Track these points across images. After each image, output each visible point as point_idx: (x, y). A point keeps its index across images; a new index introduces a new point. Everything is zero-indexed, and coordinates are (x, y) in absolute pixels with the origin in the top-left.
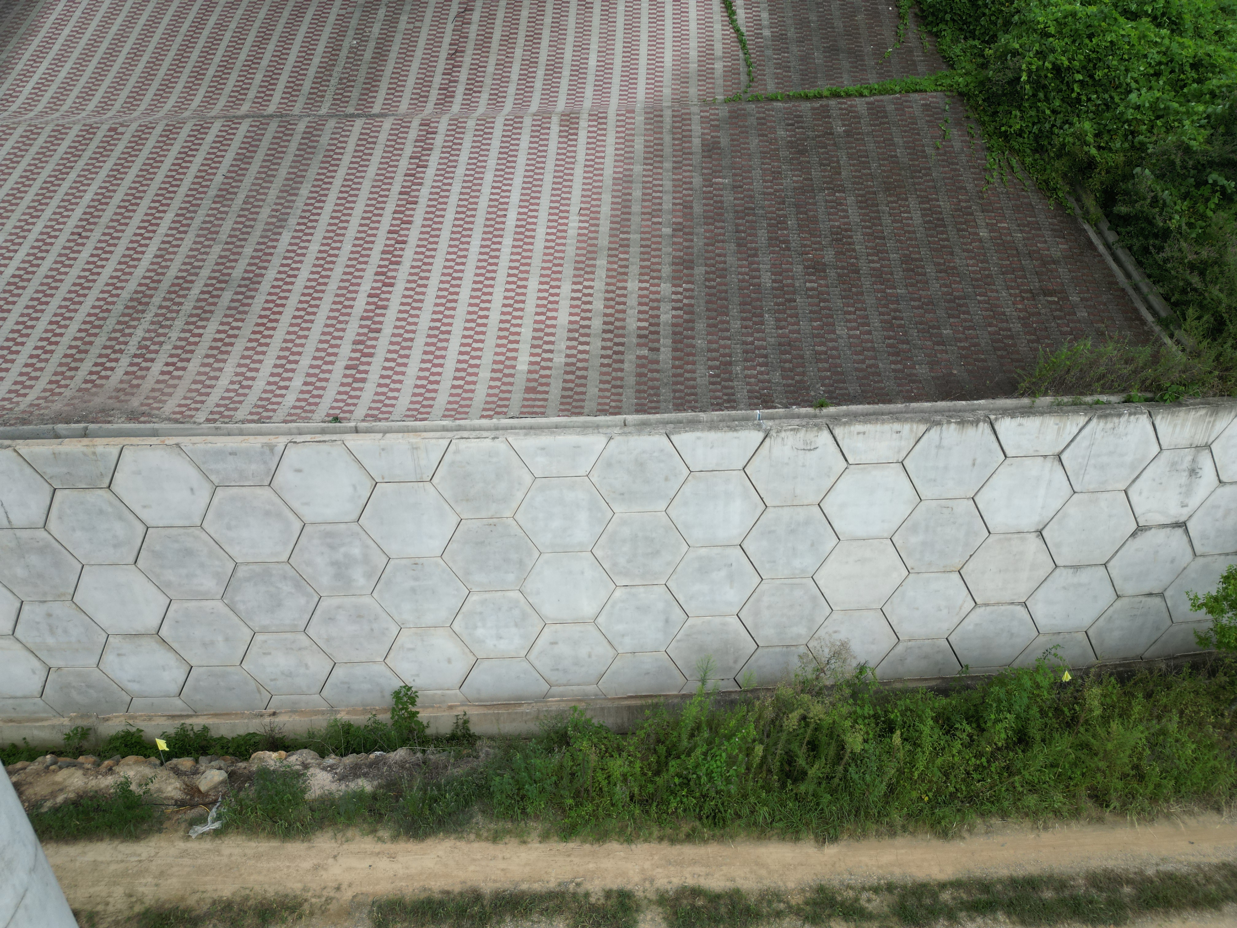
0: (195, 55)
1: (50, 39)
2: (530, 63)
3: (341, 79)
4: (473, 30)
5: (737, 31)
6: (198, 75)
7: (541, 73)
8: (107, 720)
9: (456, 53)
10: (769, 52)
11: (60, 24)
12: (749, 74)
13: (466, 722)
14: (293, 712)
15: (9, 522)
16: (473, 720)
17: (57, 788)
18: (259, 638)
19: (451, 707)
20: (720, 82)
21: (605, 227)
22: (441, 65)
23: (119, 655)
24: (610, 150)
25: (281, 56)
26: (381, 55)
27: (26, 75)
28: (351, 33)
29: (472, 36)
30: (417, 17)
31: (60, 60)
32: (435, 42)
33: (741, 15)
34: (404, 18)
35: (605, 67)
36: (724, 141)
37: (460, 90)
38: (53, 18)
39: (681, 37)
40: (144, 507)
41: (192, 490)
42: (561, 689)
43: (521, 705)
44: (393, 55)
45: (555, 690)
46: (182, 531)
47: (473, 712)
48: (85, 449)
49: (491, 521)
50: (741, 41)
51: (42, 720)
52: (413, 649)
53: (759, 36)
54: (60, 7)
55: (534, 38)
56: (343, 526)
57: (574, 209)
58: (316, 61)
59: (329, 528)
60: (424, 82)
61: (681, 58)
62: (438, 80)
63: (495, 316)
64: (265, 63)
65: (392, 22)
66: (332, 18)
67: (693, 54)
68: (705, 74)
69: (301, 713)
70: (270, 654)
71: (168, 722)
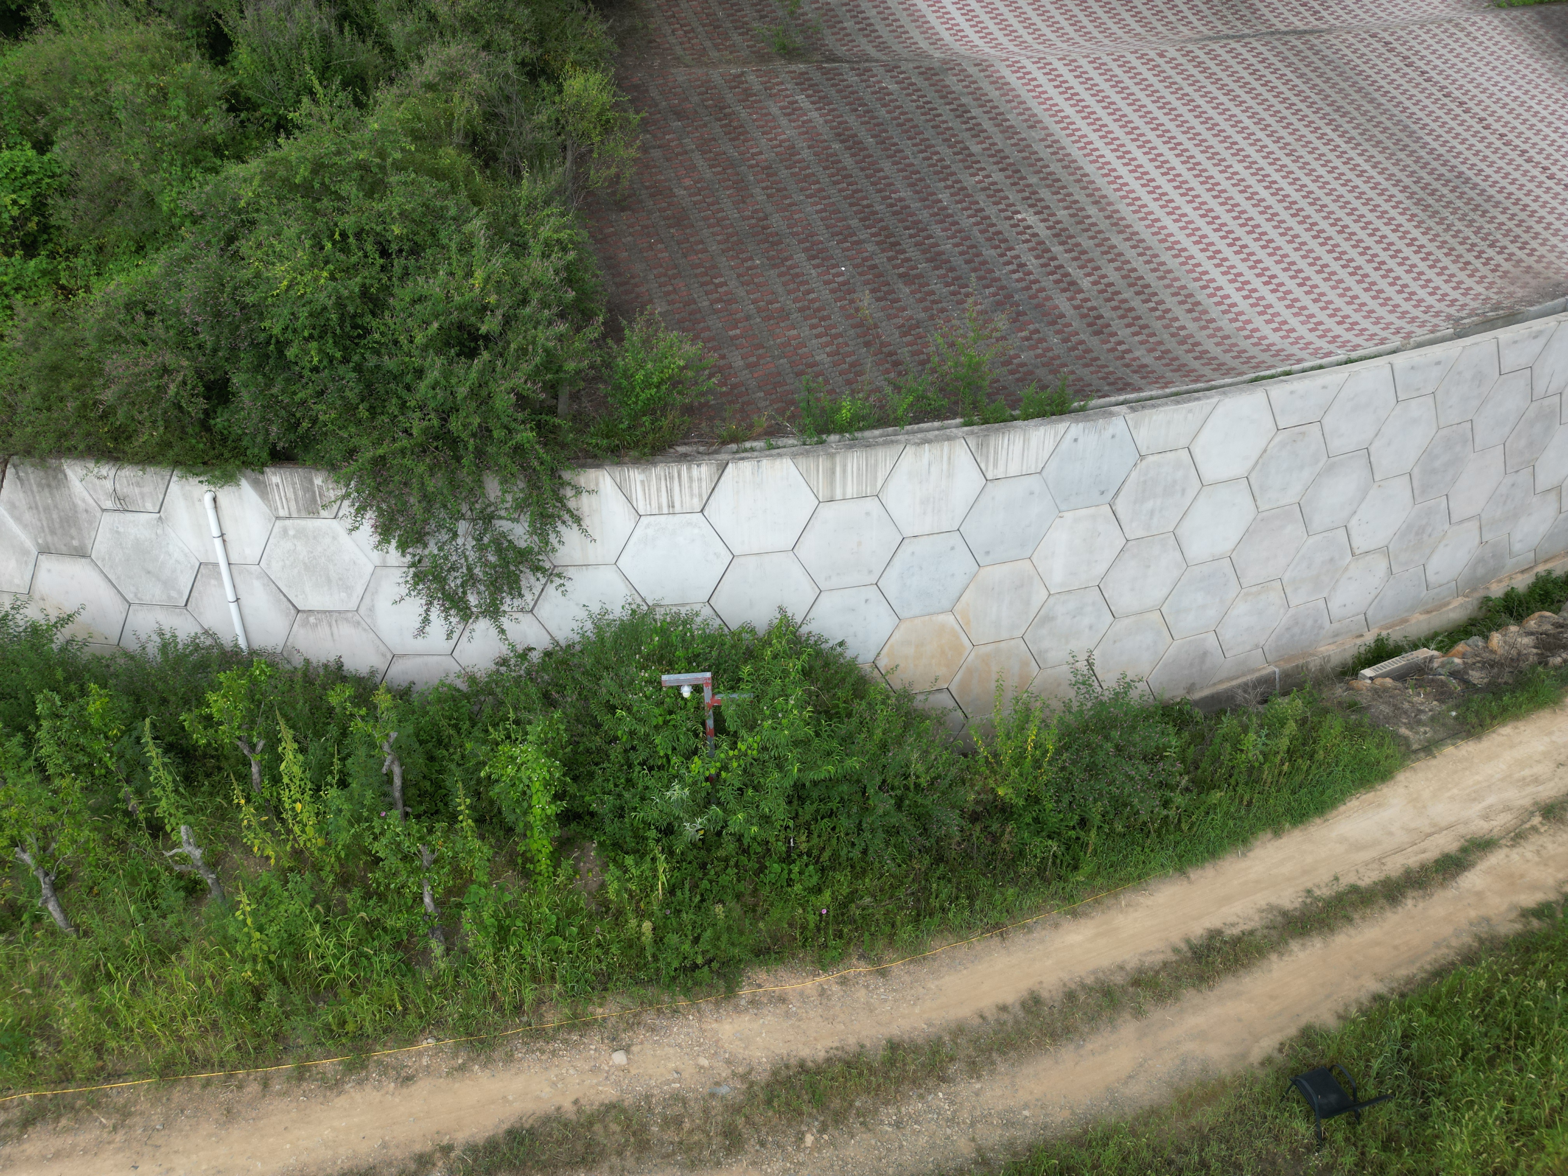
71: (1526, 576)
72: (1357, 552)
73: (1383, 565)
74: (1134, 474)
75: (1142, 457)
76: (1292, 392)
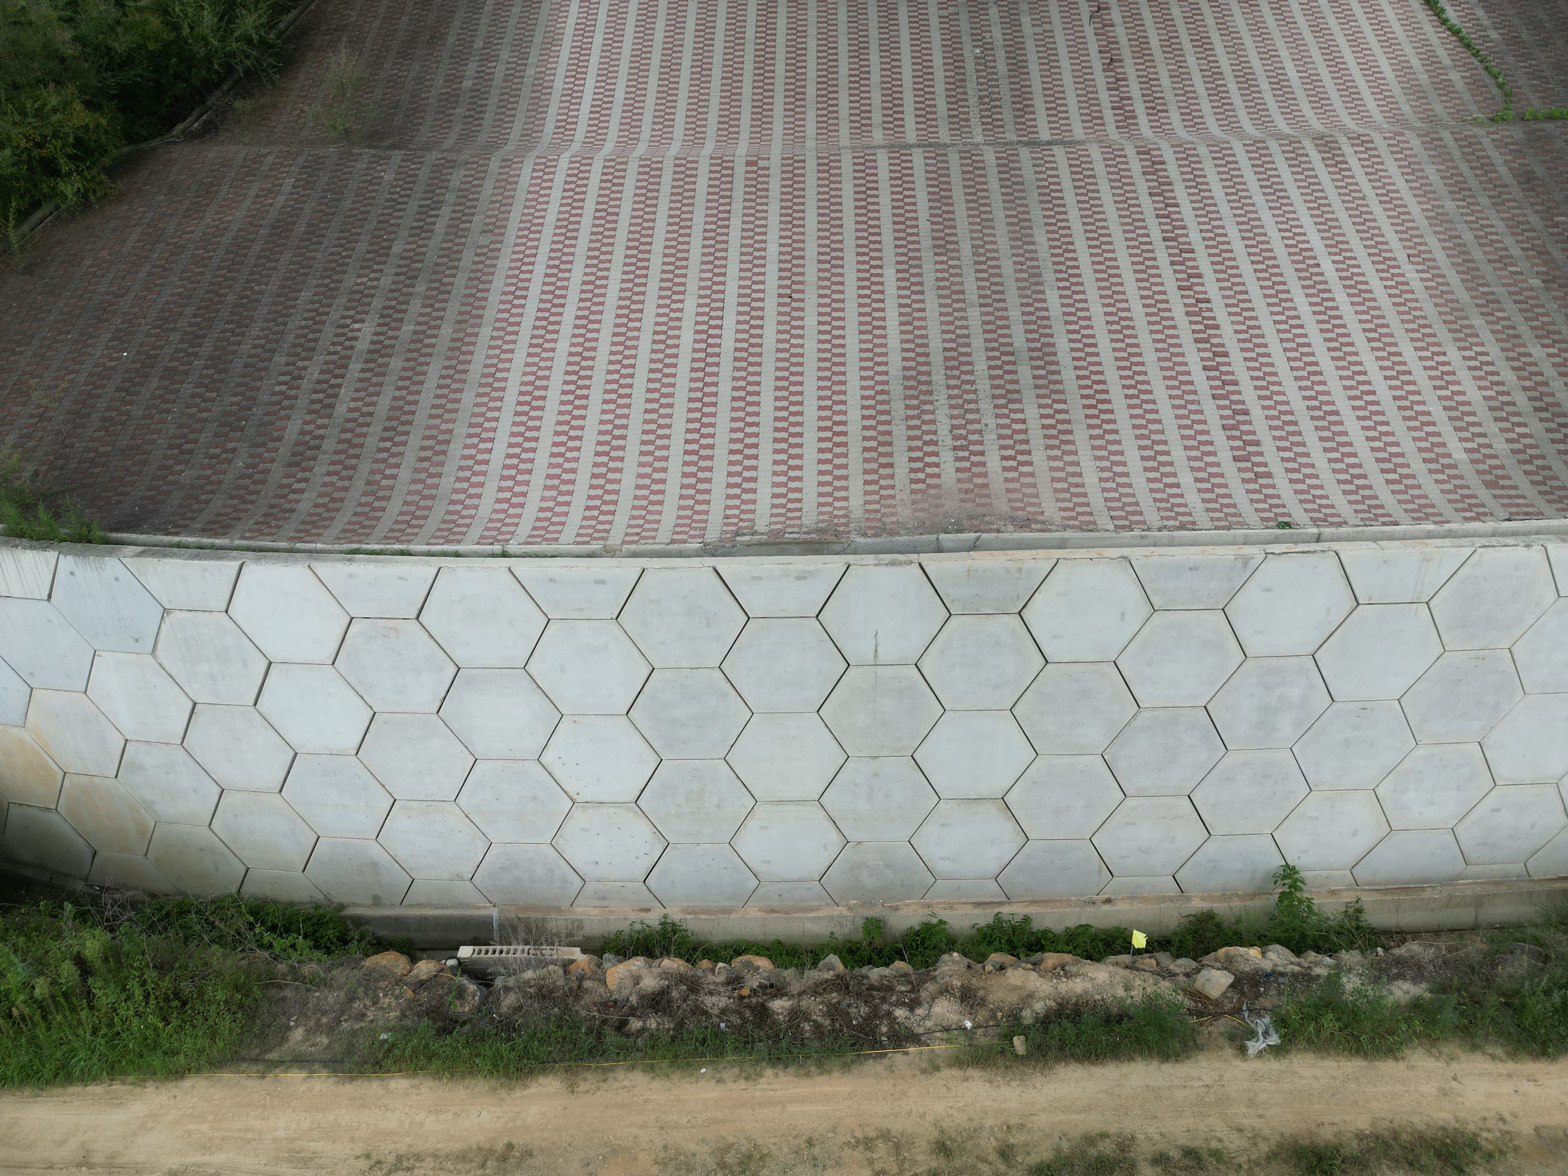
0: (780, 67)
1: (581, 52)
2: (1213, 74)
3: (980, 97)
4: (1120, 32)
5: (1456, 32)
6: (796, 94)
7: (1232, 87)
8: (897, 909)
9: (1112, 63)
10: (1510, 59)
11: (585, 29)
12: (1500, 86)
13: (1359, 911)
14: (1132, 898)
15: (875, 657)
16: (1367, 907)
17: (1024, 994)
18: (1129, 802)
19: (1333, 893)
20: (1467, 97)
21: (1454, 279)
22: (1101, 80)
23: (943, 825)
24: (1400, 183)
25: (892, 69)
26: (1018, 67)
27: (573, 95)
28: (966, 39)
29: (1123, 40)
30: (1041, 19)
31: (607, 74)
32: (1078, 49)
33: (1451, 14)
34: (1026, 20)
35: (1311, 80)
36: (1540, 171)
37: (1140, 108)
38: (571, 21)
39: (1389, 42)
40: (1055, 637)
41: (1123, 615)
42: (1478, 868)
43: (1423, 889)
44: (1034, 67)
45: (1473, 870)
46: (1089, 666)
47: (1367, 899)
48: (1010, 565)
49: (1480, 653)
50: (1468, 46)
51: (812, 910)
52: (1316, 818)
53: (1486, 39)
54: (574, 7)
55: (1202, 43)
56: (1293, 660)
57: (1401, 256)
58: (939, 75)
59: (1274, 662)
60: (1089, 100)
61: (1402, 68)
62: (1104, 96)
63: (1384, 394)
64: (875, 77)
65: (1012, 24)
66: (934, 21)
67: (1415, 62)
68: (1444, 88)
69: (1144, 900)
70: (1134, 824)
71: (978, 911)
72: (579, 799)
73: (643, 828)
74: (163, 627)
75: (166, 611)
76: (350, 576)
